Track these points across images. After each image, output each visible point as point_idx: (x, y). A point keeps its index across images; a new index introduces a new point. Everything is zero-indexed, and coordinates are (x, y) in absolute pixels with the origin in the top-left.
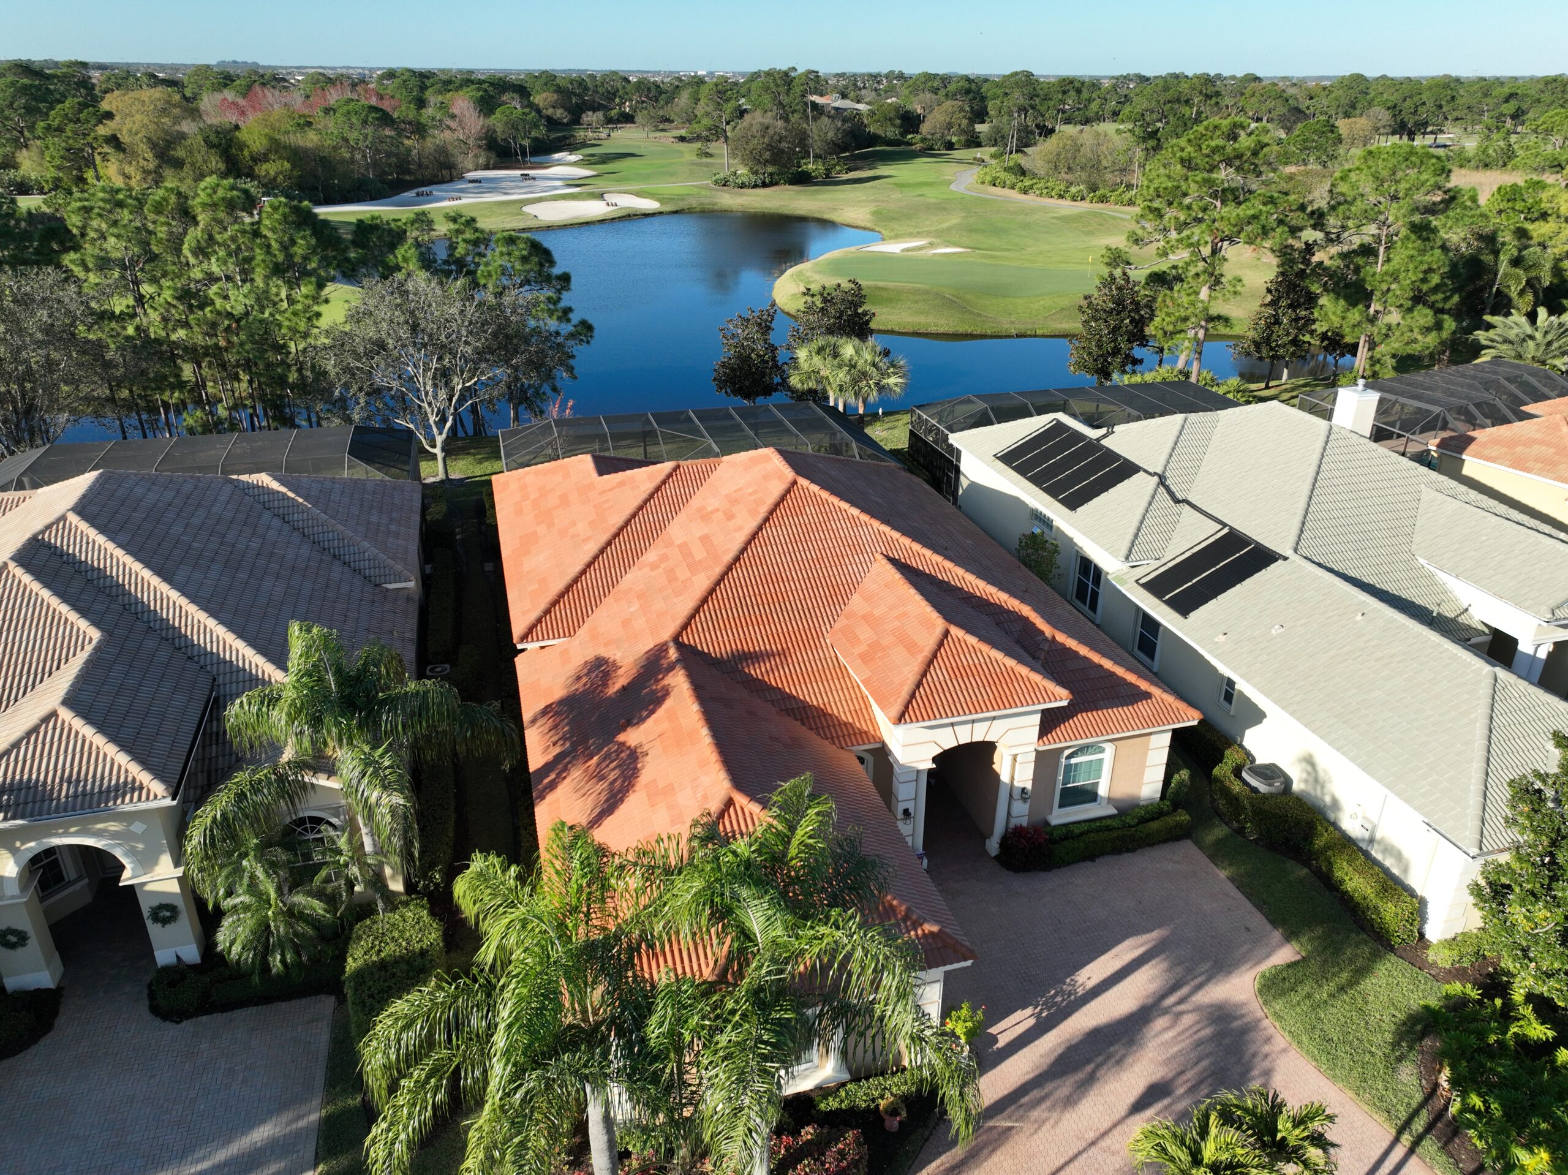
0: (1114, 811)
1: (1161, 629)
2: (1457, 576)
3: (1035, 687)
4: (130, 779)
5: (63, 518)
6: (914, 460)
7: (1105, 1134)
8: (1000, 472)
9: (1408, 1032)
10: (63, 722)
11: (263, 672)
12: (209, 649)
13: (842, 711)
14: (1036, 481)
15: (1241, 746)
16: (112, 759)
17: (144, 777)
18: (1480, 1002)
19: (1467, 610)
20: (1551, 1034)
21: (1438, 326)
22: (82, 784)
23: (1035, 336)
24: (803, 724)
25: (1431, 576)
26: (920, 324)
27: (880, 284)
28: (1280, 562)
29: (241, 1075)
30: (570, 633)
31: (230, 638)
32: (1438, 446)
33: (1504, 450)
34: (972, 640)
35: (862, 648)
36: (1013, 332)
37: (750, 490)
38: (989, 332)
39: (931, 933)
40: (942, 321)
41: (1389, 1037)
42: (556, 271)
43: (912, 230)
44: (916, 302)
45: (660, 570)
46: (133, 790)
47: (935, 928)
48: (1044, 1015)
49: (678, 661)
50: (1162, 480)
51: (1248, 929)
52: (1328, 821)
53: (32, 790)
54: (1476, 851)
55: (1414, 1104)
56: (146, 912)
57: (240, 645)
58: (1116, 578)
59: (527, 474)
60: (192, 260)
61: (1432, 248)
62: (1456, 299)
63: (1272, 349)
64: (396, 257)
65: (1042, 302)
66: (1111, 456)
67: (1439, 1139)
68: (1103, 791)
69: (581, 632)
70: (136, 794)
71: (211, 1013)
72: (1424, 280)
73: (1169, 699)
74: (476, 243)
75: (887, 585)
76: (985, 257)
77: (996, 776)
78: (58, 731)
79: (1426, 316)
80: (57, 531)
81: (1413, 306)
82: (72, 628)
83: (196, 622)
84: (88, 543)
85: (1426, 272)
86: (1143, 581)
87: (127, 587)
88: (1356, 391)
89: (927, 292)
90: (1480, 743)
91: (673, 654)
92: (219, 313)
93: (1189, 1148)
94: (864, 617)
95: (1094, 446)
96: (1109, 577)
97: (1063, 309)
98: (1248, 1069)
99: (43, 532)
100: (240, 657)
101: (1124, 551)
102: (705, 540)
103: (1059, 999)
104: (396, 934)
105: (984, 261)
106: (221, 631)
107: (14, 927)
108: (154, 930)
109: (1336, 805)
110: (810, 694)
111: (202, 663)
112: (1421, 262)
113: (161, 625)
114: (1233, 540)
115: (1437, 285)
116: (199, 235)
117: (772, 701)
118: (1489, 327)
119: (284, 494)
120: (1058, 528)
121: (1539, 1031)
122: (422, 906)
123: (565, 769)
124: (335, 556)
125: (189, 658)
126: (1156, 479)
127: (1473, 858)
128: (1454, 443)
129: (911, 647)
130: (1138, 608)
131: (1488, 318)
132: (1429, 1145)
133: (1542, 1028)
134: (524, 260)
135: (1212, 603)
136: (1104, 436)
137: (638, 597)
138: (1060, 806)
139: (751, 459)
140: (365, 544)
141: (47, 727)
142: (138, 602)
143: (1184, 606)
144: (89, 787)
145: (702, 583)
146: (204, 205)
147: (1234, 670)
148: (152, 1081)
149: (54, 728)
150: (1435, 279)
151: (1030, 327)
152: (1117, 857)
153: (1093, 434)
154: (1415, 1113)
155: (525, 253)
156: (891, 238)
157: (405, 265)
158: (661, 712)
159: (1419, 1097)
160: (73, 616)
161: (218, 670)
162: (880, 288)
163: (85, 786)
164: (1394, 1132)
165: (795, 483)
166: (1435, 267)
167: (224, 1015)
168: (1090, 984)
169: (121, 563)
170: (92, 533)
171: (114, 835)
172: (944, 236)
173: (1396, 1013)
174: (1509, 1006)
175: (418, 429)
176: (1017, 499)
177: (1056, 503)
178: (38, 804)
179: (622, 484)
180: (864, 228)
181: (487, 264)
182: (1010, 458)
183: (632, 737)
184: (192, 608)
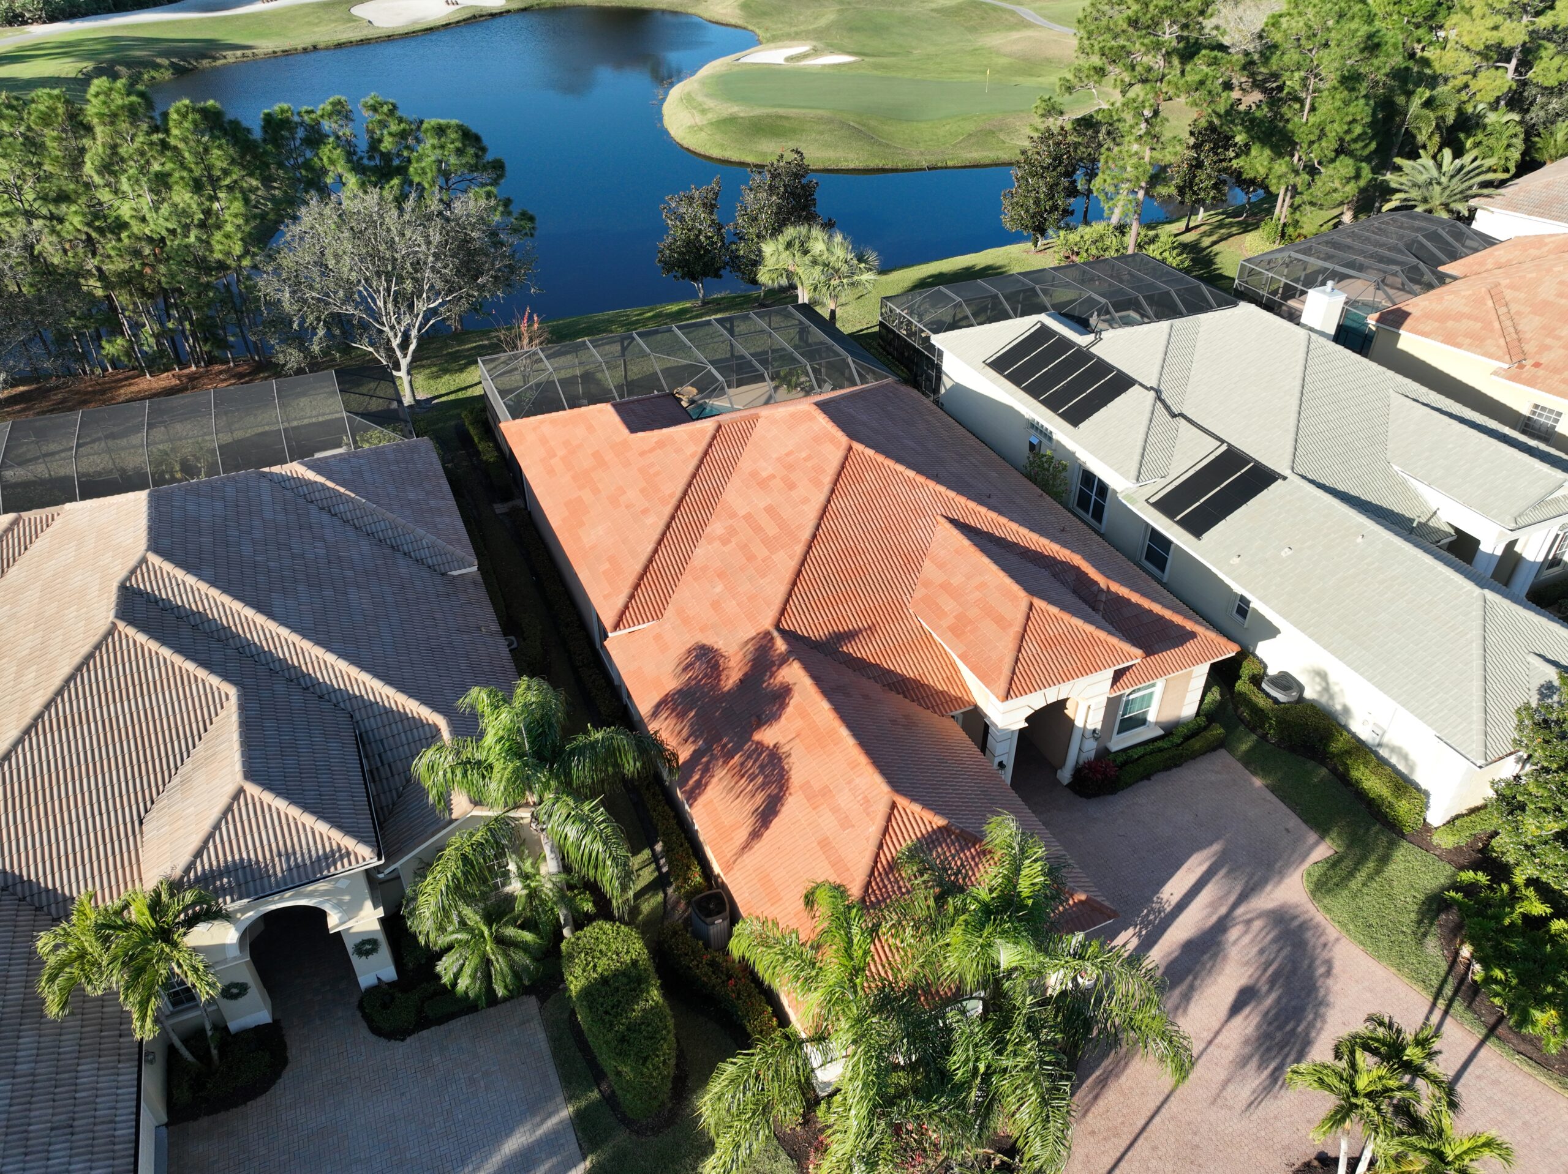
0: (1161, 732)
1: (1173, 546)
2: (1429, 485)
3: (1112, 649)
4: (335, 847)
5: (144, 560)
6: (889, 353)
7: (1217, 1033)
8: (993, 381)
9: (1428, 910)
10: (253, 797)
11: (396, 703)
12: (336, 686)
13: (936, 681)
14: (1033, 391)
15: (1255, 656)
16: (312, 829)
17: (348, 843)
18: (1490, 887)
19: (1435, 513)
20: (1549, 911)
21: (1357, 176)
22: (292, 858)
23: (946, 168)
24: (906, 697)
25: (1404, 483)
26: (830, 160)
27: (781, 111)
28: (1280, 481)
29: (482, 1083)
30: (658, 615)
31: (354, 671)
32: (1378, 321)
33: (1437, 324)
34: (1054, 610)
35: (950, 620)
36: (925, 164)
37: (804, 455)
38: (900, 166)
39: (1081, 902)
40: (851, 156)
41: (1413, 916)
42: (489, 157)
43: (787, 29)
44: (821, 133)
45: (733, 544)
46: (341, 858)
47: (1083, 897)
48: (1144, 933)
49: (790, 653)
50: (1158, 392)
51: (1287, 830)
52: (1340, 725)
53: (248, 869)
54: (1484, 762)
55: (1443, 973)
56: (350, 947)
57: (365, 677)
58: (1126, 497)
59: (542, 422)
60: (97, 180)
61: (1357, 98)
62: (1373, 146)
63: (1194, 193)
64: (321, 160)
65: (948, 127)
66: (1102, 367)
67: (1464, 1000)
68: (1151, 717)
69: (670, 612)
70: (346, 861)
71: (429, 1028)
72: (1348, 132)
73: (1212, 635)
74: (403, 135)
75: (957, 552)
76: (876, 66)
77: (1071, 723)
78: (250, 806)
79: (1347, 166)
80: (143, 575)
81: (1337, 156)
82: (204, 685)
83: (314, 658)
84: (178, 585)
85: (1350, 123)
86: (1152, 500)
87: (233, 628)
88: (1324, 292)
89: (830, 121)
90: (1477, 663)
91: (781, 645)
92: (138, 239)
93: (1347, 1081)
94: (941, 586)
95: (1083, 355)
96: (1120, 497)
97: (970, 135)
98: (1313, 961)
99: (129, 578)
100: (369, 690)
101: (1134, 473)
102: (770, 510)
103: (1151, 917)
104: (603, 947)
105: (875, 72)
106: (342, 665)
107: (236, 981)
108: (357, 962)
109: (1346, 710)
110: (905, 666)
111: (334, 701)
112: (1347, 114)
113: (281, 666)
114: (1231, 458)
115: (1359, 135)
116: (100, 150)
117: (874, 678)
118: (1398, 169)
119: (323, 485)
120: (1058, 442)
121: (1539, 908)
122: (587, 900)
123: (706, 770)
124: (393, 547)
125: (320, 697)
126: (1152, 394)
127: (1480, 767)
128: (1391, 317)
129: (1000, 621)
130: (1147, 525)
131: (1398, 161)
132: (1458, 1006)
133: (1543, 906)
134: (460, 152)
135: (1222, 525)
136: (1093, 344)
137: (719, 576)
138: (1119, 732)
139: (793, 415)
140: (420, 531)
141: (239, 805)
142: (249, 644)
143: (1198, 525)
144: (299, 860)
145: (786, 563)
146: (100, 115)
147: (1245, 588)
148: (404, 1099)
149: (247, 805)
150: (1358, 130)
151: (940, 158)
152: (1168, 773)
153: (1082, 340)
154: (1444, 981)
155: (458, 144)
156: (768, 41)
157: (332, 168)
158: (790, 710)
159: (1444, 966)
160: (202, 673)
161: (352, 706)
162: (781, 117)
163: (296, 859)
164: (1431, 999)
165: (850, 448)
166: (1359, 118)
167: (442, 1027)
168: (1175, 900)
169: (219, 603)
170: (180, 574)
171: (324, 893)
172: (825, 40)
173: (1416, 894)
174: (1514, 888)
175: (378, 352)
176: (1010, 409)
177: (1057, 417)
178: (258, 882)
179: (661, 444)
180: (736, 26)
181: (419, 159)
182: (1000, 364)
183: (768, 736)
184: (307, 645)
